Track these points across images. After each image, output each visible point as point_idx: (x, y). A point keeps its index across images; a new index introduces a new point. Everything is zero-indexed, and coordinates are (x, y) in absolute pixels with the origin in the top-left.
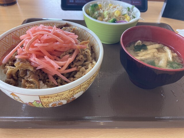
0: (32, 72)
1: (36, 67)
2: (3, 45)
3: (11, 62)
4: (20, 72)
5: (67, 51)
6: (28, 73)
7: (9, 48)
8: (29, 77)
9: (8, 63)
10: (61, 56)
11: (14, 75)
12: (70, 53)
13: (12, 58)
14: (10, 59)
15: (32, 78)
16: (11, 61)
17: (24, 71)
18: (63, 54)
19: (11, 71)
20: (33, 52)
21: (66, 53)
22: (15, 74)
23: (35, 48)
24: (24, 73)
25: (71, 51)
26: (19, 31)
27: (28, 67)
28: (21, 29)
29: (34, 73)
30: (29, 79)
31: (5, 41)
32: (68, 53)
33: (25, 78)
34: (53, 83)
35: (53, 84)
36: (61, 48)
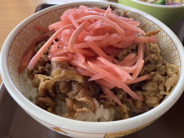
0: (80, 84)
1: (89, 77)
2: (23, 39)
3: (41, 67)
4: (62, 86)
5: (128, 47)
6: (75, 86)
7: (31, 42)
8: (77, 94)
9: (36, 68)
10: (120, 56)
11: (51, 91)
12: (133, 51)
13: (42, 60)
14: (38, 62)
15: (83, 96)
16: (41, 65)
17: (67, 83)
18: (123, 53)
19: (47, 85)
20: (79, 50)
21: (128, 51)
22: (52, 89)
23: (81, 44)
24: (67, 86)
25: (134, 47)
26: (43, 17)
27: (74, 77)
28: (46, 15)
29: (83, 86)
30: (79, 98)
31: (25, 33)
32: (131, 51)
33: (70, 94)
34: (113, 101)
35: (113, 103)
36: (119, 43)
